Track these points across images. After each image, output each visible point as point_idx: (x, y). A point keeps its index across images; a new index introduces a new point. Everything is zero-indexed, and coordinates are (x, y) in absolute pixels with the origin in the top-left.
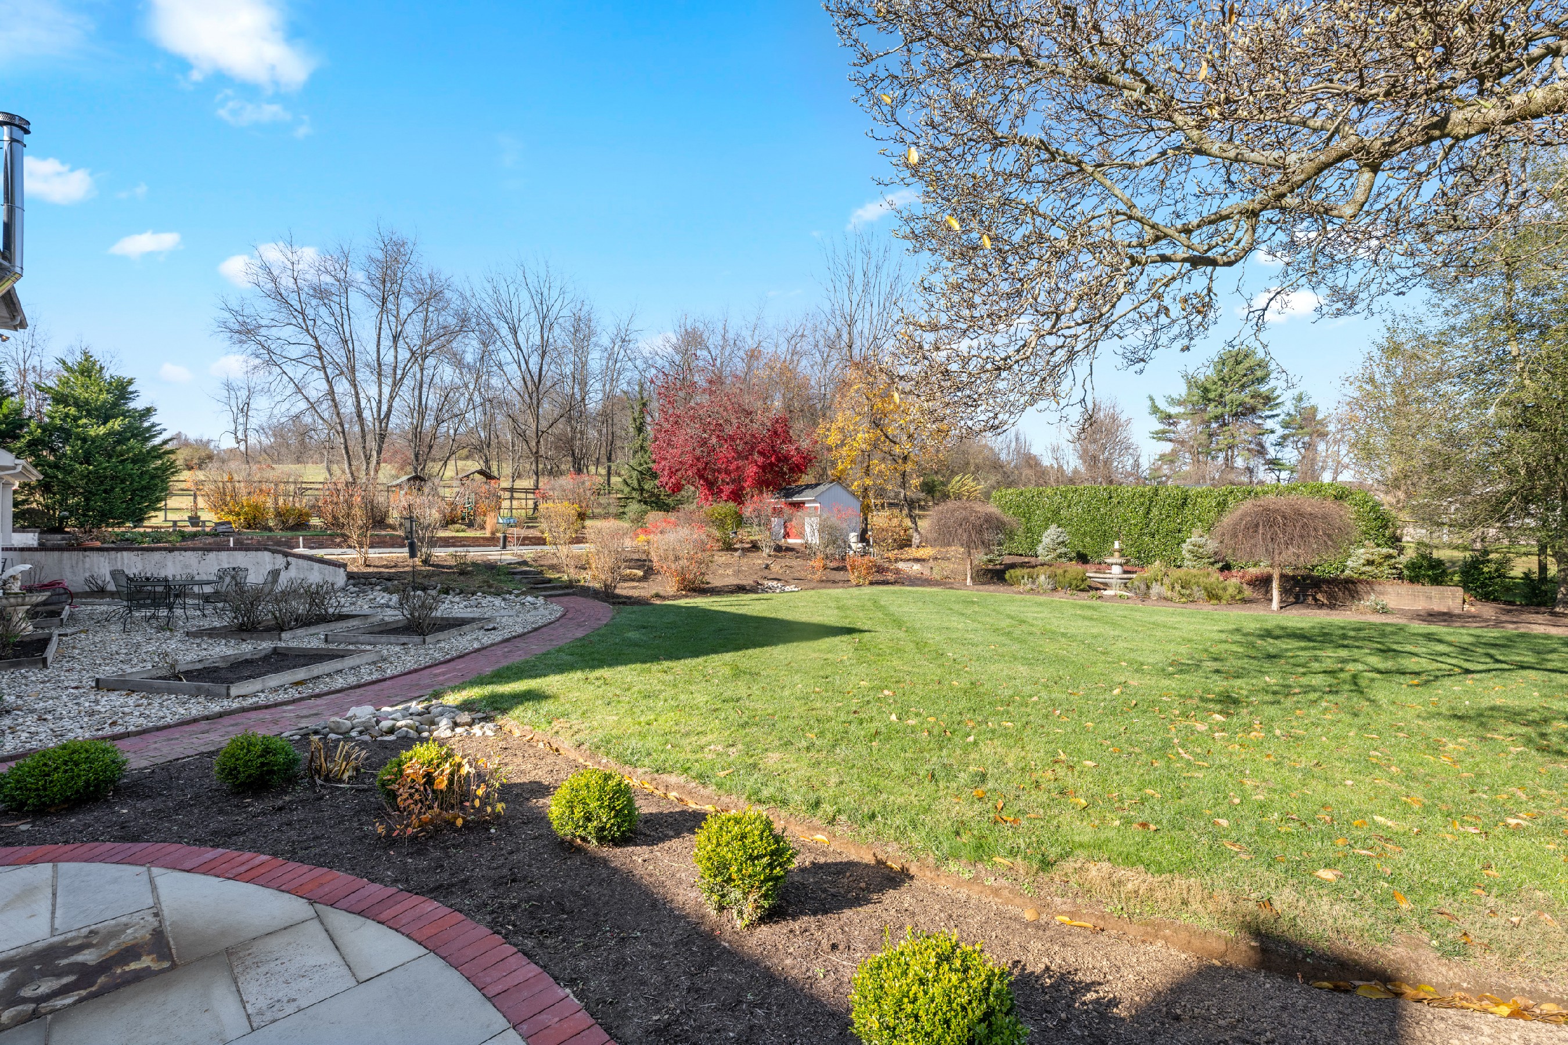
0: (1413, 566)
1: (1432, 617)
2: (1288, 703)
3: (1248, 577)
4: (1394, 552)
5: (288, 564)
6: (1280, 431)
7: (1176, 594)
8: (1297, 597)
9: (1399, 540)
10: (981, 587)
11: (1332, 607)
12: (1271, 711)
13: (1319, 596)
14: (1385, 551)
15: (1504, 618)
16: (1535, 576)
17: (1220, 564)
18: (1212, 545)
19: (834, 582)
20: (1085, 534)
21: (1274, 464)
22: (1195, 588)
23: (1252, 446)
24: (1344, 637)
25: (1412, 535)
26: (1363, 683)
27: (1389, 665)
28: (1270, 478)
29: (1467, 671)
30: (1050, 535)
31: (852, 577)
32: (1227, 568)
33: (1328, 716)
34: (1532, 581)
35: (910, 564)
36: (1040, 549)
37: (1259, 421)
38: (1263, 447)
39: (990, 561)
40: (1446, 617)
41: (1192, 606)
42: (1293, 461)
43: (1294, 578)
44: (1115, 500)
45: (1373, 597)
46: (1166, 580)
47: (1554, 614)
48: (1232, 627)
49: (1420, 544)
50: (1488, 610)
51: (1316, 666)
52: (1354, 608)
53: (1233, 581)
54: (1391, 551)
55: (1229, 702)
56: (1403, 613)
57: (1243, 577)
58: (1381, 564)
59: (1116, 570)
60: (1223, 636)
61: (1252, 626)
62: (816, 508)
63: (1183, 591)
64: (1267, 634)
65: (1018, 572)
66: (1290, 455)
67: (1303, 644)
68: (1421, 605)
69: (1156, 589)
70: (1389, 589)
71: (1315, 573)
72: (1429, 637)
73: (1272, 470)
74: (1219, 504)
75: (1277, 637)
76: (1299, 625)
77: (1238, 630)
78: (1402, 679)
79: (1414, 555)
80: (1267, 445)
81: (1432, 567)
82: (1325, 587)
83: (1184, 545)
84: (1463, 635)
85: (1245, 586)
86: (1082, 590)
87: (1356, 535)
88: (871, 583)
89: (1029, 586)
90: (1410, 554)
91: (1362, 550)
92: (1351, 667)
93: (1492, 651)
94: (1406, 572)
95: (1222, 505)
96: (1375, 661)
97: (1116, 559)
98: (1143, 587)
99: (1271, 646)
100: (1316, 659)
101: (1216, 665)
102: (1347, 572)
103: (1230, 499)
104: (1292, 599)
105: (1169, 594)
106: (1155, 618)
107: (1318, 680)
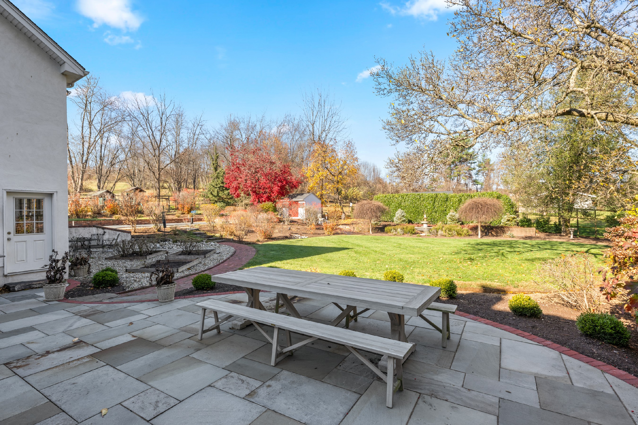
0: (522, 221)
1: (526, 238)
2: (486, 259)
3: (470, 227)
4: (516, 216)
5: (105, 232)
6: (477, 168)
7: (447, 234)
8: (486, 233)
9: (518, 212)
10: (376, 234)
11: (497, 236)
12: (482, 261)
13: (493, 233)
14: (513, 216)
15: (547, 237)
16: (557, 224)
17: (460, 223)
18: (457, 216)
19: (319, 234)
20: (411, 212)
21: (475, 182)
22: (453, 231)
23: (467, 175)
24: (500, 244)
25: (521, 210)
26: (504, 254)
27: (512, 250)
28: (474, 188)
29: (532, 251)
30: (399, 213)
31: (326, 232)
32: (462, 224)
33: (496, 261)
34: (556, 225)
35: (345, 226)
36: (395, 219)
37: (469, 165)
38: (471, 175)
39: (376, 224)
40: (530, 238)
41: (453, 237)
42: (482, 181)
43: (485, 226)
44: (422, 199)
45: (509, 232)
46: (444, 229)
47: (561, 235)
48: (467, 243)
49: (523, 214)
50: (542, 235)
51: (492, 251)
52: (504, 236)
53: (465, 229)
54: (515, 216)
55: (471, 260)
56: (518, 237)
57: (468, 227)
58: (512, 221)
59: (425, 226)
60: (465, 245)
61: (473, 242)
62: (304, 204)
63: (449, 233)
64: (478, 244)
65: (390, 228)
66: (481, 178)
67: (489, 246)
68: (523, 235)
69: (440, 232)
70: (514, 229)
71: (492, 225)
72: (524, 243)
73: (474, 184)
74: (459, 200)
75: (481, 245)
76: (487, 241)
77: (469, 244)
78: (515, 253)
79: (522, 218)
80: (473, 174)
81: (527, 222)
82: (494, 229)
83: (447, 216)
84: (534, 242)
85: (469, 230)
86: (413, 234)
87: (504, 211)
88: (334, 234)
89: (394, 233)
90: (521, 217)
91: (506, 216)
92: (501, 251)
93: (539, 246)
94: (520, 224)
95: (460, 201)
96: (508, 249)
97: (425, 222)
98: (435, 232)
99: (480, 247)
100: (493, 250)
101: (465, 252)
102: (502, 224)
103: (463, 198)
104: (484, 234)
105: (445, 234)
106: (443, 241)
107: (494, 254)
